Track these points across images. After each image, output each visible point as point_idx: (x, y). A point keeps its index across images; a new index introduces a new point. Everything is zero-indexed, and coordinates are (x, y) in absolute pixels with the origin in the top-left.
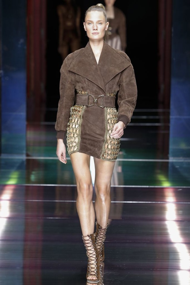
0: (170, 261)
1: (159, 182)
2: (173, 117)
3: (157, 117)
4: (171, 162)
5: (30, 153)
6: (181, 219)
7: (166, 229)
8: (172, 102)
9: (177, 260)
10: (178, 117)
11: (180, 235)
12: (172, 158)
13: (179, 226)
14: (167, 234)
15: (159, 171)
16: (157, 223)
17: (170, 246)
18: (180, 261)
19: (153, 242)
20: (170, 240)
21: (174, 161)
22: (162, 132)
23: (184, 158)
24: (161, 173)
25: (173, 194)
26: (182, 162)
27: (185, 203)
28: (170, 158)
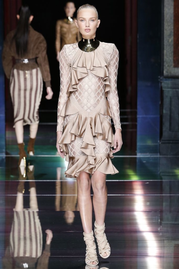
0: (139, 248)
1: (128, 176)
2: (139, 116)
3: (126, 117)
4: (138, 157)
5: (8, 151)
6: (148, 210)
7: (135, 219)
8: (138, 103)
9: (145, 247)
10: (144, 116)
11: (147, 224)
12: (140, 154)
13: (146, 216)
14: (135, 224)
15: (128, 166)
16: (127, 213)
17: (138, 234)
18: (148, 248)
19: (123, 232)
20: (139, 229)
21: (142, 156)
22: (131, 130)
23: (150, 154)
24: (129, 168)
25: (141, 187)
26: (148, 158)
27: (152, 195)
28: (138, 154)
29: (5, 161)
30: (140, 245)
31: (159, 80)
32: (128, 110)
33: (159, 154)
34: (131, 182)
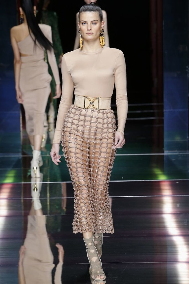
0: (168, 253)
1: (155, 176)
2: (166, 111)
3: (152, 111)
4: (165, 155)
6: (178, 211)
7: (163, 222)
8: (164, 96)
9: (175, 252)
10: (172, 110)
12: (167, 151)
13: (176, 218)
14: (164, 227)
15: (155, 165)
16: (154, 216)
17: (168, 239)
18: (179, 253)
20: (168, 233)
21: (169, 154)
22: (157, 126)
23: (179, 151)
24: (157, 167)
25: (170, 187)
26: (177, 155)
27: (180, 195)
28: (165, 152)
29: (21, 161)
30: (169, 250)
31: (187, 70)
32: (155, 104)
33: (188, 151)
34: (159, 182)
